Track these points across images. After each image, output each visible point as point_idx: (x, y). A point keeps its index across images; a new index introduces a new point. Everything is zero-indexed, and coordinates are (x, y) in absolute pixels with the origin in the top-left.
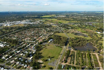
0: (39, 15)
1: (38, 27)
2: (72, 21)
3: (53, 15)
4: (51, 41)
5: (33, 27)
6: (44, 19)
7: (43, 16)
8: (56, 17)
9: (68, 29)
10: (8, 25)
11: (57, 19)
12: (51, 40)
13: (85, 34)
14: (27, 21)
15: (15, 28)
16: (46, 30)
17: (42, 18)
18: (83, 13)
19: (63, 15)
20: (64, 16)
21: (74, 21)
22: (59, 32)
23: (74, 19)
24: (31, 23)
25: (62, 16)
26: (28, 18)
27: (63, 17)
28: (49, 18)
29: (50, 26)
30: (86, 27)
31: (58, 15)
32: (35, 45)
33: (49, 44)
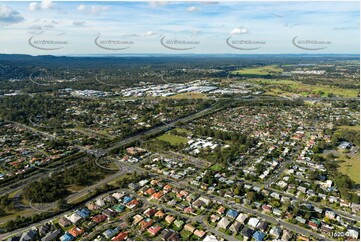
0: (223, 69)
1: (261, 105)
3: (271, 68)
4: (348, 148)
5: (242, 103)
7: (233, 69)
8: (288, 74)
10: (164, 95)
12: (347, 144)
14: (203, 85)
15: (192, 104)
16: (298, 114)
17: (238, 75)
19: (311, 68)
20: (319, 73)
24: (223, 92)
25: (309, 72)
27: (319, 76)
29: (299, 103)
32: (303, 152)
33: (349, 155)
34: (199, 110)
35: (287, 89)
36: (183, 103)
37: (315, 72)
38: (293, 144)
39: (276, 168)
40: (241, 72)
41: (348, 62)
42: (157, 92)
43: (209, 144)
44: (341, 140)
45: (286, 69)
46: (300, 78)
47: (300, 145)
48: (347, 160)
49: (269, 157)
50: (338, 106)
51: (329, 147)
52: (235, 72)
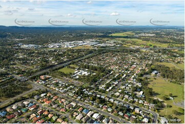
1: (119, 52)
2: (173, 43)
3: (129, 33)
4: (156, 74)
5: (109, 51)
6: (117, 39)
7: (110, 33)
8: (137, 36)
9: (175, 56)
10: (70, 47)
11: (141, 40)
12: (156, 72)
14: (93, 42)
15: (84, 51)
16: (136, 56)
17: (112, 37)
19: (148, 33)
20: (152, 35)
21: (176, 43)
22: (161, 62)
23: (174, 39)
24: (101, 45)
25: (147, 35)
26: (92, 37)
27: (152, 37)
29: (137, 51)
31: (140, 33)
32: (133, 76)
33: (156, 77)
34: (86, 54)
35: (134, 43)
36: (79, 51)
37: (150, 35)
38: (129, 72)
39: (116, 85)
40: (113, 35)
41: (168, 30)
42: (67, 45)
43: (86, 73)
44: (153, 70)
45: (137, 34)
46: (142, 38)
47: (132, 73)
48: (154, 80)
49: (115, 80)
50: (156, 52)
51: (147, 74)
52: (110, 35)
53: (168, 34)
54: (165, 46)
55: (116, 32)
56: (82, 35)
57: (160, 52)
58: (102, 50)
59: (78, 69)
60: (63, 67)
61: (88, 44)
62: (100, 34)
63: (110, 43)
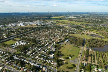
0: (49, 17)
1: (51, 28)
2: (84, 22)
4: (67, 41)
6: (54, 20)
8: (67, 18)
9: (82, 30)
10: (22, 26)
11: (68, 21)
12: (67, 40)
13: (101, 35)
14: (38, 22)
16: (60, 31)
17: (52, 19)
18: (95, 15)
20: (75, 18)
21: (86, 22)
22: (73, 33)
23: (86, 20)
24: (43, 24)
25: (72, 18)
26: (39, 19)
27: (74, 19)
28: (59, 19)
30: (101, 29)
31: (69, 17)
32: (53, 44)
33: (66, 44)
34: (30, 31)
35: (63, 23)
37: (74, 17)
38: (51, 41)
39: (39, 51)
41: (85, 14)
43: (23, 43)
46: (69, 19)
47: (53, 41)
48: (65, 46)
50: (73, 28)
51: (62, 42)
52: (51, 18)
53: (84, 17)
54: (79, 24)
55: (56, 16)
56: (34, 18)
57: (75, 27)
58: (42, 27)
59: (19, 41)
60: (10, 40)
61: (35, 24)
62: (46, 17)
63: (49, 23)
